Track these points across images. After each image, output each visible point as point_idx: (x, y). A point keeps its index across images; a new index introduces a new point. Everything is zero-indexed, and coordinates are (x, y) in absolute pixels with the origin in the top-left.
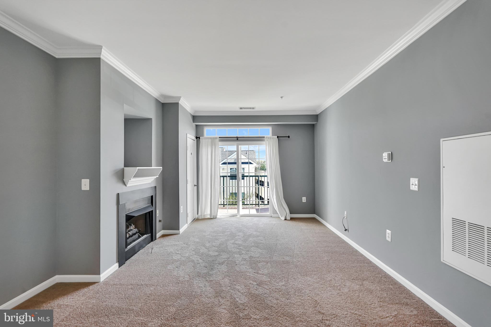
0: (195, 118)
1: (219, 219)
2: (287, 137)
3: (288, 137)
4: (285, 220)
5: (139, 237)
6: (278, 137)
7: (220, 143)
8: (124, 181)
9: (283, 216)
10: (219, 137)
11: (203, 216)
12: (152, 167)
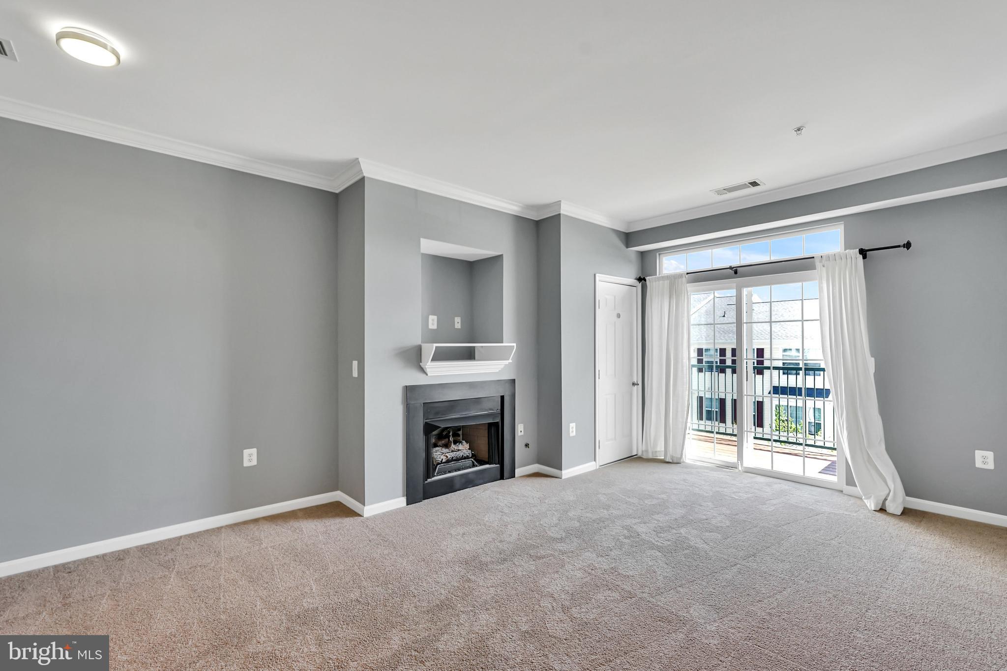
0: (628, 238)
1: (688, 466)
2: (899, 246)
3: (904, 246)
4: (882, 510)
5: (474, 466)
6: (863, 253)
7: (690, 287)
8: (422, 366)
9: (872, 497)
10: (687, 274)
11: (653, 452)
12: (502, 343)
